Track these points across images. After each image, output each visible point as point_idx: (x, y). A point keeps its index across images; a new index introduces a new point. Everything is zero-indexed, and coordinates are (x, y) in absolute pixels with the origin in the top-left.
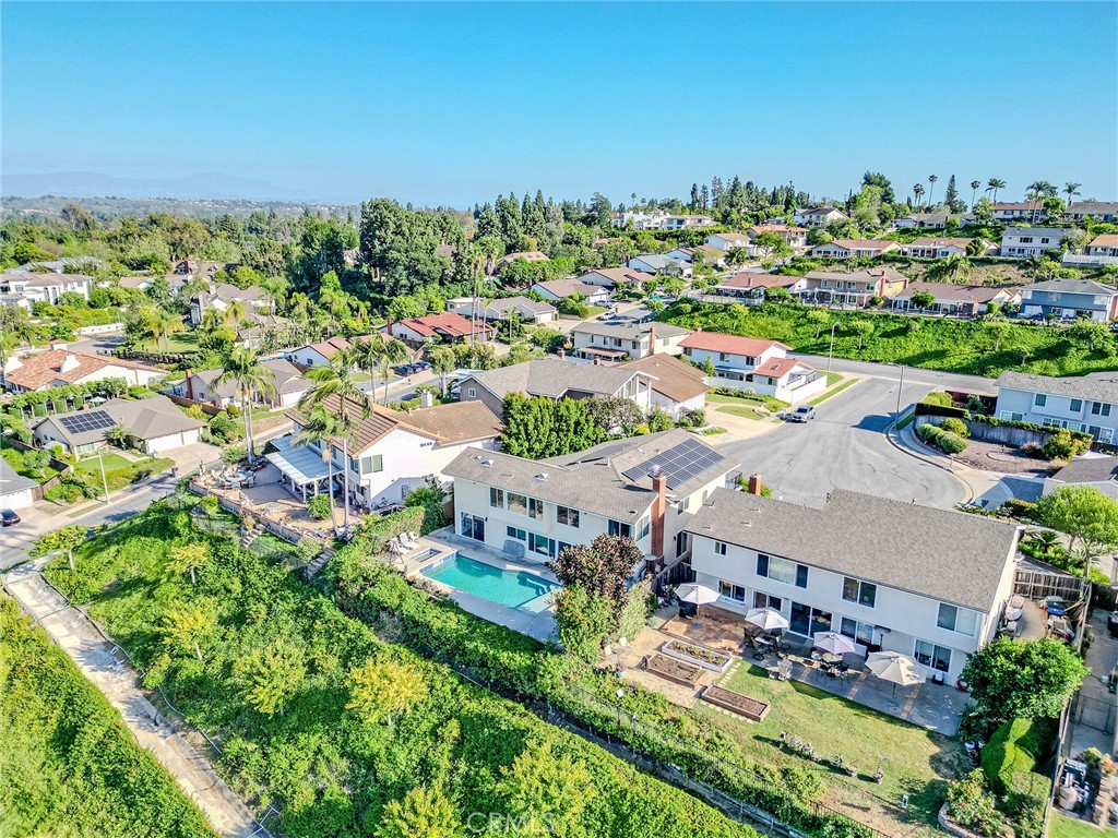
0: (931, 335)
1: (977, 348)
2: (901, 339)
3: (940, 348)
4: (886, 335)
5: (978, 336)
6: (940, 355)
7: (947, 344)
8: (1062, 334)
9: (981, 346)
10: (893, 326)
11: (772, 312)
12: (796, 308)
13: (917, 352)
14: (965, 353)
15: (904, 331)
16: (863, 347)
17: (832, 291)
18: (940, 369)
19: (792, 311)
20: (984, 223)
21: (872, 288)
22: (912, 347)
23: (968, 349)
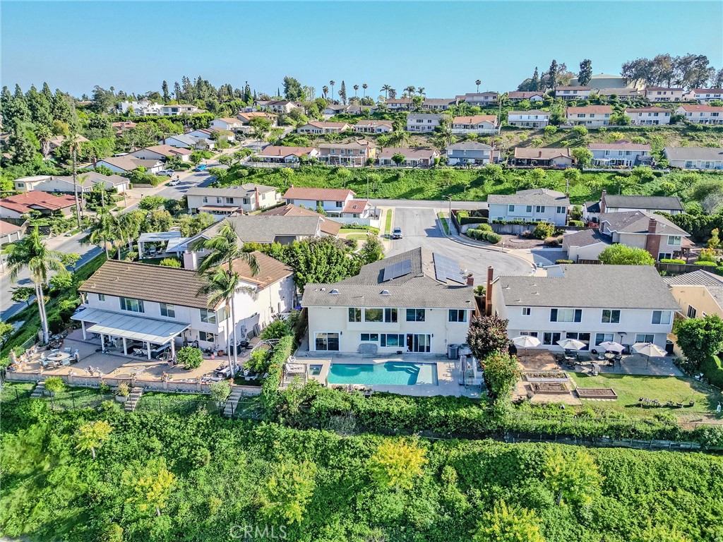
0: (411, 180)
1: (438, 184)
2: (395, 183)
3: (419, 187)
4: (386, 181)
5: (436, 177)
6: (421, 190)
7: (422, 184)
8: (478, 173)
9: (440, 183)
10: (388, 176)
11: (308, 172)
12: (324, 168)
13: (407, 190)
14: (432, 188)
15: (396, 178)
16: (376, 190)
17: (340, 156)
18: (424, 199)
19: (322, 171)
20: (384, 111)
21: (364, 153)
22: (404, 189)
23: (434, 186)
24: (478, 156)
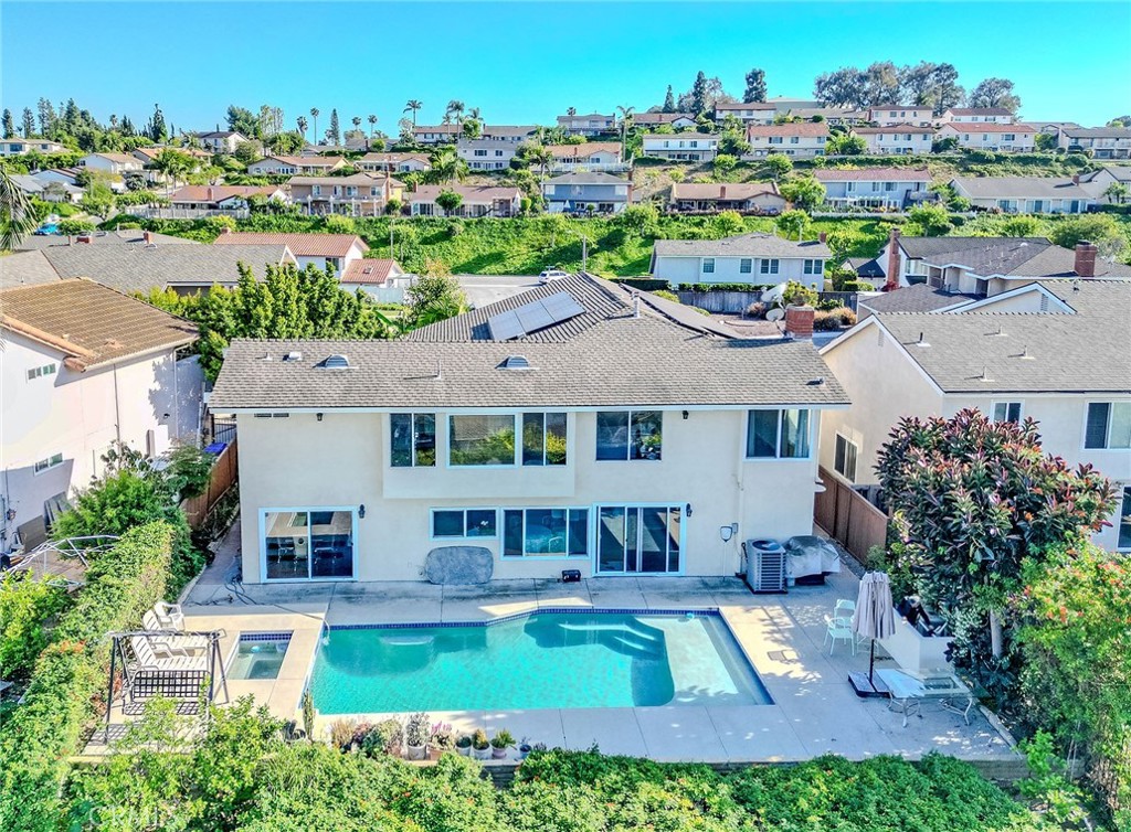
0: (478, 238)
1: (533, 246)
2: (446, 244)
3: (494, 250)
4: (425, 241)
5: (528, 233)
6: (498, 258)
7: (499, 246)
8: (609, 224)
9: (536, 244)
10: (431, 232)
11: (266, 226)
12: (298, 219)
13: (471, 258)
14: (521, 253)
15: (448, 235)
16: (406, 258)
17: (332, 199)
18: (507, 273)
19: (294, 223)
21: (379, 194)
22: (465, 255)
23: (524, 249)
24: (605, 197)
